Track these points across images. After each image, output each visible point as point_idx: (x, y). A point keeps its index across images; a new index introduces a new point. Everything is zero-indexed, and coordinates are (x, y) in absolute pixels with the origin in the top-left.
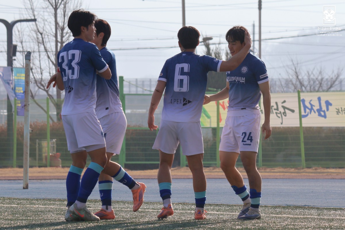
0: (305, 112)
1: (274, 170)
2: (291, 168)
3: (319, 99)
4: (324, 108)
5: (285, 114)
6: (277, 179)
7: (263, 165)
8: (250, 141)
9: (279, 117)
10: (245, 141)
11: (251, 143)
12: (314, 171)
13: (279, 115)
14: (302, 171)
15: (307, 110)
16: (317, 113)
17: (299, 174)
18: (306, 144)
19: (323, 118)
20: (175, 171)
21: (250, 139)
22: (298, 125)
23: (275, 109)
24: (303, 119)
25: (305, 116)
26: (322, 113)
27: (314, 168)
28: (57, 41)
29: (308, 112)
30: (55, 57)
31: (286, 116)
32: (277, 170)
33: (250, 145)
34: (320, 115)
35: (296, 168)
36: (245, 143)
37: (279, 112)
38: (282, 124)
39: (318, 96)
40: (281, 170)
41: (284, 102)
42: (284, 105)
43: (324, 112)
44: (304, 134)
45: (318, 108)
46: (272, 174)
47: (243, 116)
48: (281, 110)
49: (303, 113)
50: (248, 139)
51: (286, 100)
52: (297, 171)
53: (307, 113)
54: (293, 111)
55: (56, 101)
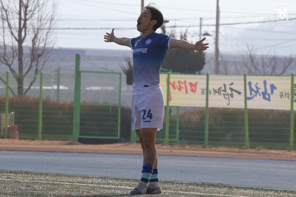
0: (251, 94)
1: (218, 149)
2: (236, 147)
3: (265, 83)
4: (269, 91)
5: (232, 96)
6: (217, 157)
7: (209, 144)
8: (149, 118)
9: (226, 98)
10: (145, 119)
11: (151, 120)
12: (257, 151)
13: (227, 97)
14: (245, 150)
15: (253, 93)
16: (262, 96)
17: (240, 154)
18: (250, 125)
19: (267, 101)
20: (126, 146)
21: (150, 116)
22: (243, 107)
23: (223, 91)
24: (248, 102)
25: (250, 99)
26: (267, 96)
27: (256, 149)
28: (20, 19)
29: (254, 95)
30: (18, 33)
31: (232, 97)
32: (221, 149)
33: (150, 121)
34: (264, 98)
35: (240, 148)
36: (145, 120)
37: (226, 93)
38: (228, 105)
39: (264, 80)
40: (226, 149)
41: (232, 84)
42: (232, 87)
43: (269, 95)
44: (248, 115)
45: (264, 90)
46: (215, 153)
47: (143, 95)
48: (229, 92)
49: (248, 95)
50: (148, 116)
51: (234, 82)
52: (240, 150)
53: (252, 96)
54: (239, 93)
55: (18, 75)
